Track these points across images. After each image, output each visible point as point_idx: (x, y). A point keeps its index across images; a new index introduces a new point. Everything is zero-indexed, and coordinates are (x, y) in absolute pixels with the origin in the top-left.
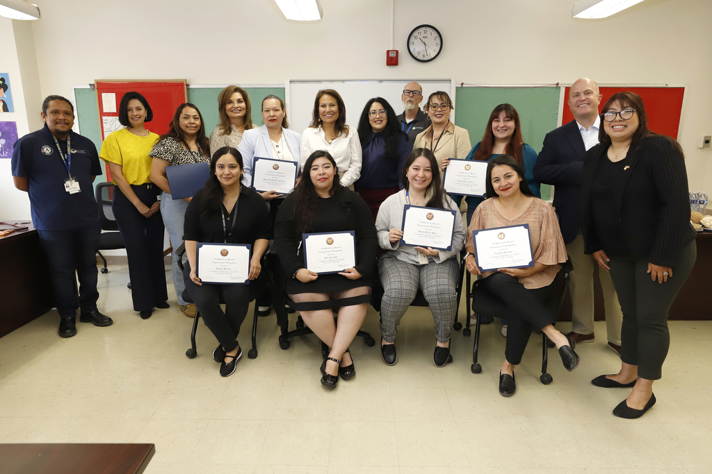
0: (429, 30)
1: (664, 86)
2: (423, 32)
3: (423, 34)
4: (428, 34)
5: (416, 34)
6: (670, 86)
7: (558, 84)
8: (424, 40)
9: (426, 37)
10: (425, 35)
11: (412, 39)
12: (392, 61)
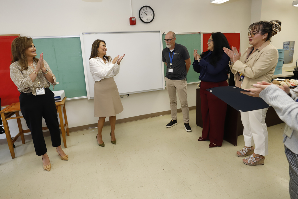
0: (148, 8)
1: (234, 32)
2: (145, 9)
3: (145, 10)
4: (148, 10)
5: (142, 10)
6: (236, 32)
7: (200, 32)
8: (146, 13)
9: (147, 12)
10: (146, 11)
11: (141, 13)
12: (133, 22)
